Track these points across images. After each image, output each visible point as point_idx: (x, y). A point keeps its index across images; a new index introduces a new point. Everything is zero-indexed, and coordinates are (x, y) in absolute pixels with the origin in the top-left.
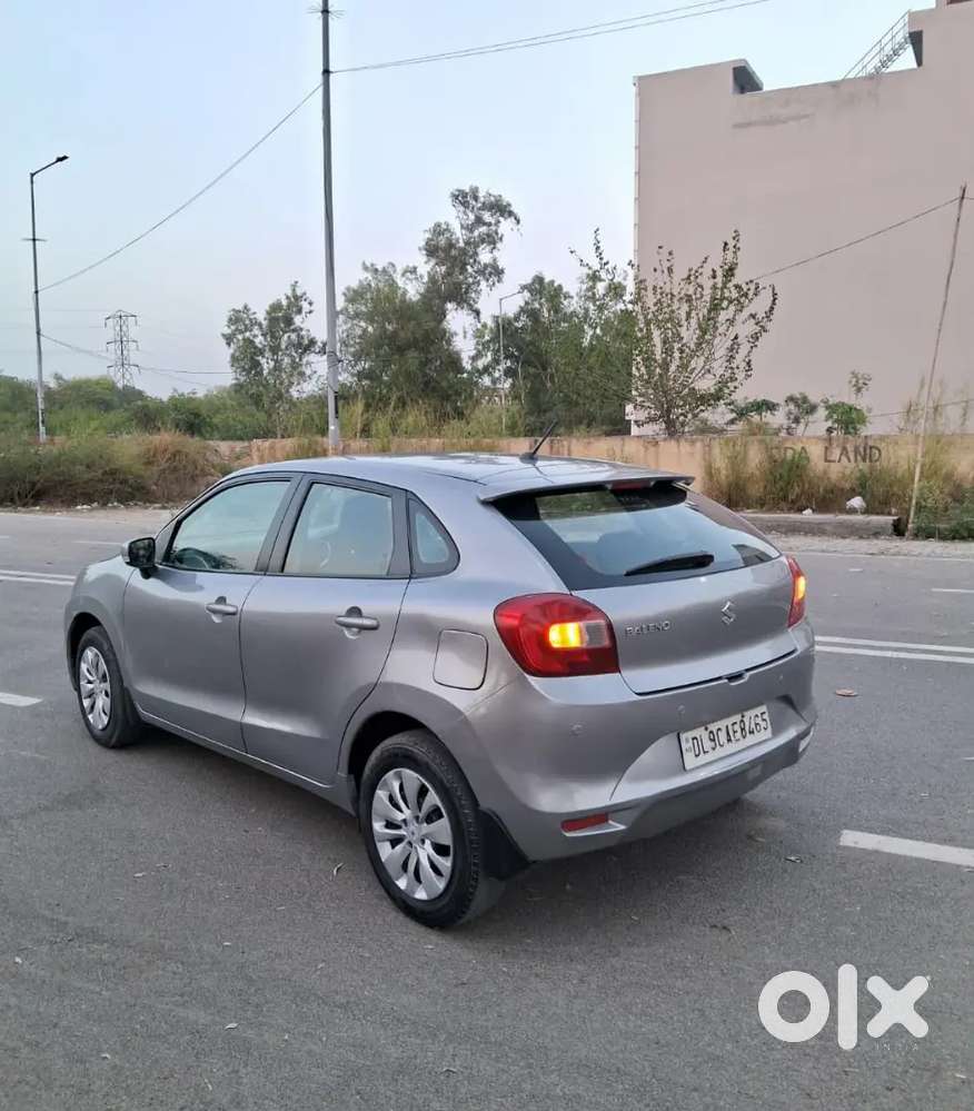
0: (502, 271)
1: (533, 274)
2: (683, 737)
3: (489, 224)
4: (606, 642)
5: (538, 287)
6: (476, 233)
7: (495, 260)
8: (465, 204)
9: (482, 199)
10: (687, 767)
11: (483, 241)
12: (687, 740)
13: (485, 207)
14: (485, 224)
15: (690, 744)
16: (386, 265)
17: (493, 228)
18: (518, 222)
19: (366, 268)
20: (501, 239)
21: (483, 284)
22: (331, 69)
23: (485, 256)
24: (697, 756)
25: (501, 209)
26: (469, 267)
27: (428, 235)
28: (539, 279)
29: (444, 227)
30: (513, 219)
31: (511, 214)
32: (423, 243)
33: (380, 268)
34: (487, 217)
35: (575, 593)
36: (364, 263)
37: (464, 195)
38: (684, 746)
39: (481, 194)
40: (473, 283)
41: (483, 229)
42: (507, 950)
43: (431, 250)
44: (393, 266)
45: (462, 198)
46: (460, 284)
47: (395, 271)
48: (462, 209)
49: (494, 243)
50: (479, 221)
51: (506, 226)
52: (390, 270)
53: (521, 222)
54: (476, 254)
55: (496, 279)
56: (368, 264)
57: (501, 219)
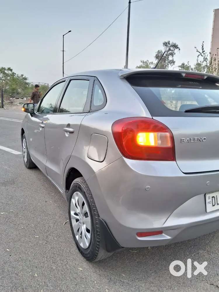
0: (175, 62)
1: (182, 63)
2: (207, 196)
3: (172, 50)
4: (169, 145)
5: (183, 66)
6: (169, 53)
7: (173, 59)
8: (166, 45)
9: (171, 44)
10: (208, 211)
11: (170, 55)
12: (209, 198)
13: (172, 46)
14: (171, 50)
15: (211, 200)
16: (146, 60)
17: (173, 51)
18: (180, 50)
19: (141, 62)
20: (175, 54)
21: (170, 65)
22: (131, 2)
23: (170, 58)
24: (213, 206)
25: (175, 46)
26: (166, 61)
27: (157, 53)
28: (183, 64)
29: (160, 51)
30: (178, 49)
31: (178, 48)
32: (155, 56)
33: (145, 61)
34: (172, 48)
35: (154, 118)
36: (141, 61)
37: (166, 43)
38: (207, 201)
39: (171, 43)
40: (167, 65)
41: (170, 52)
42: (112, 278)
43: (157, 57)
44: (148, 61)
45: (165, 44)
46: (164, 65)
47: (148, 62)
48: (165, 47)
49: (173, 55)
50: (170, 50)
51: (176, 51)
52: (147, 62)
53: (180, 49)
54: (168, 58)
55: (173, 64)
56: (142, 61)
57: (175, 49)
